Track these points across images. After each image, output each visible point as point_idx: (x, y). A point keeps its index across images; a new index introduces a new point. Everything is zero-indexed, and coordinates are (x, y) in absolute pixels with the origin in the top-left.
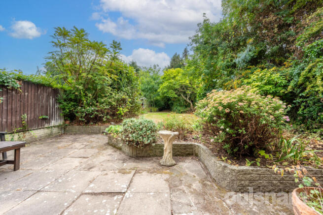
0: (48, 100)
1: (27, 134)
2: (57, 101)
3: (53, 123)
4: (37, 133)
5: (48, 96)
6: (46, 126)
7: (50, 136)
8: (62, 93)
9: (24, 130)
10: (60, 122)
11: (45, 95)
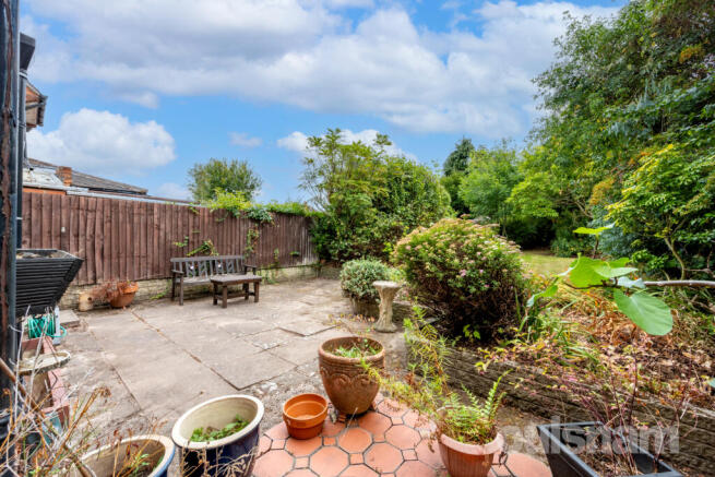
0: (299, 233)
1: (279, 272)
2: (310, 233)
3: (306, 261)
4: (289, 272)
5: (300, 228)
6: (298, 264)
7: (302, 278)
8: (315, 222)
9: (277, 267)
10: (314, 261)
11: (297, 226)
